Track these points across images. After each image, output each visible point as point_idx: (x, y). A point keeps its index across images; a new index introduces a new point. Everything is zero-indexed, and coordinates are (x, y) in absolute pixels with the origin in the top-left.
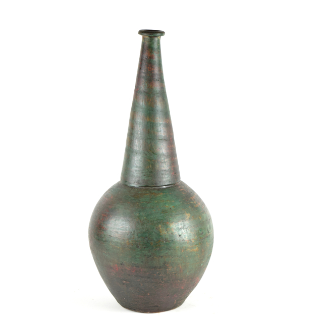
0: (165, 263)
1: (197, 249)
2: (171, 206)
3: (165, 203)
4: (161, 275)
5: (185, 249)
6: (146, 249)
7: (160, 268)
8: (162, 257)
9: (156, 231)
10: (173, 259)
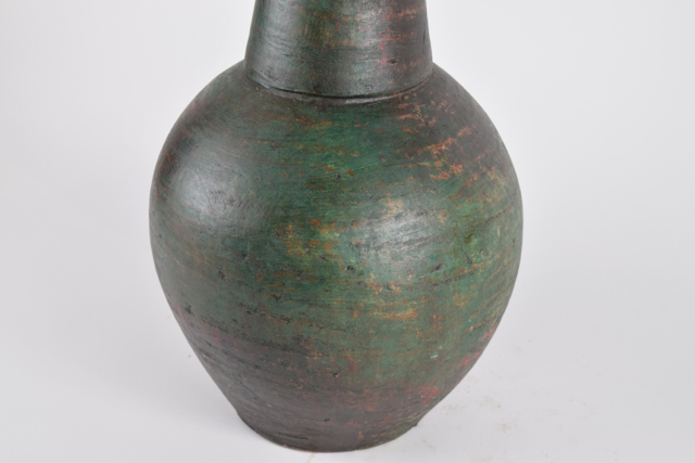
0: (298, 339)
1: (410, 312)
2: (344, 170)
3: (326, 159)
4: (289, 368)
5: (365, 311)
6: (243, 287)
7: (285, 348)
8: (288, 320)
9: (276, 241)
10: (323, 332)
